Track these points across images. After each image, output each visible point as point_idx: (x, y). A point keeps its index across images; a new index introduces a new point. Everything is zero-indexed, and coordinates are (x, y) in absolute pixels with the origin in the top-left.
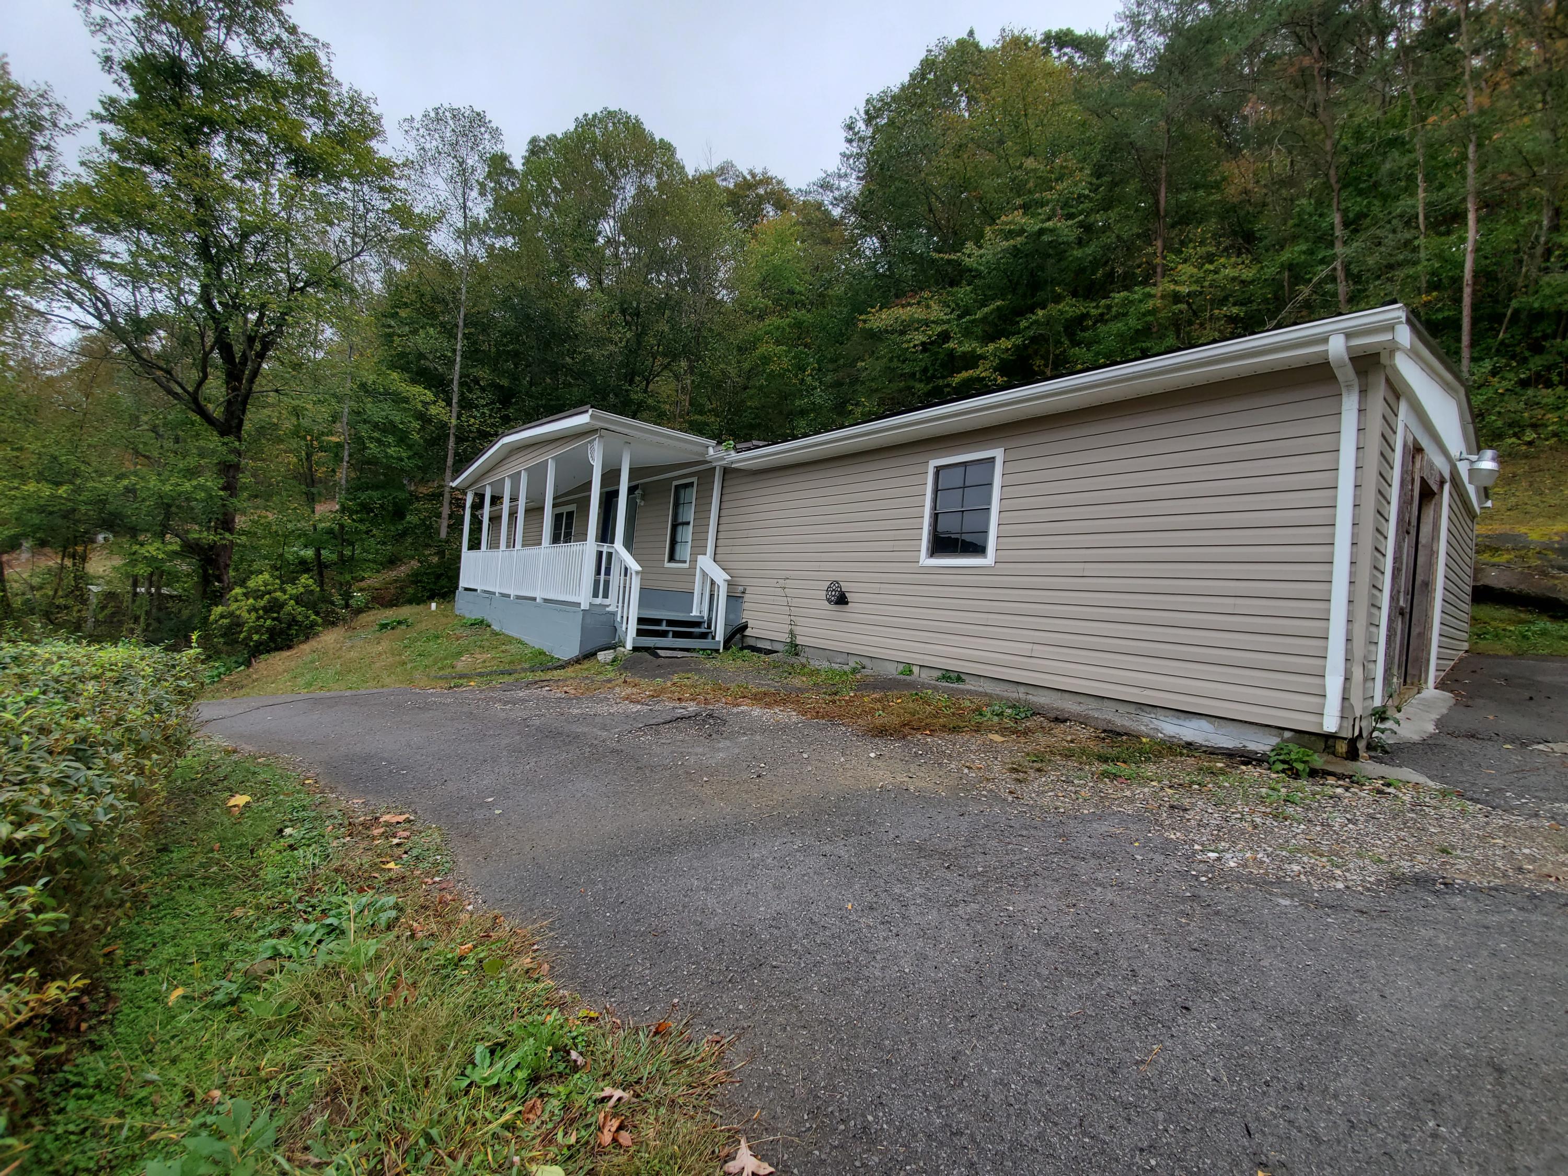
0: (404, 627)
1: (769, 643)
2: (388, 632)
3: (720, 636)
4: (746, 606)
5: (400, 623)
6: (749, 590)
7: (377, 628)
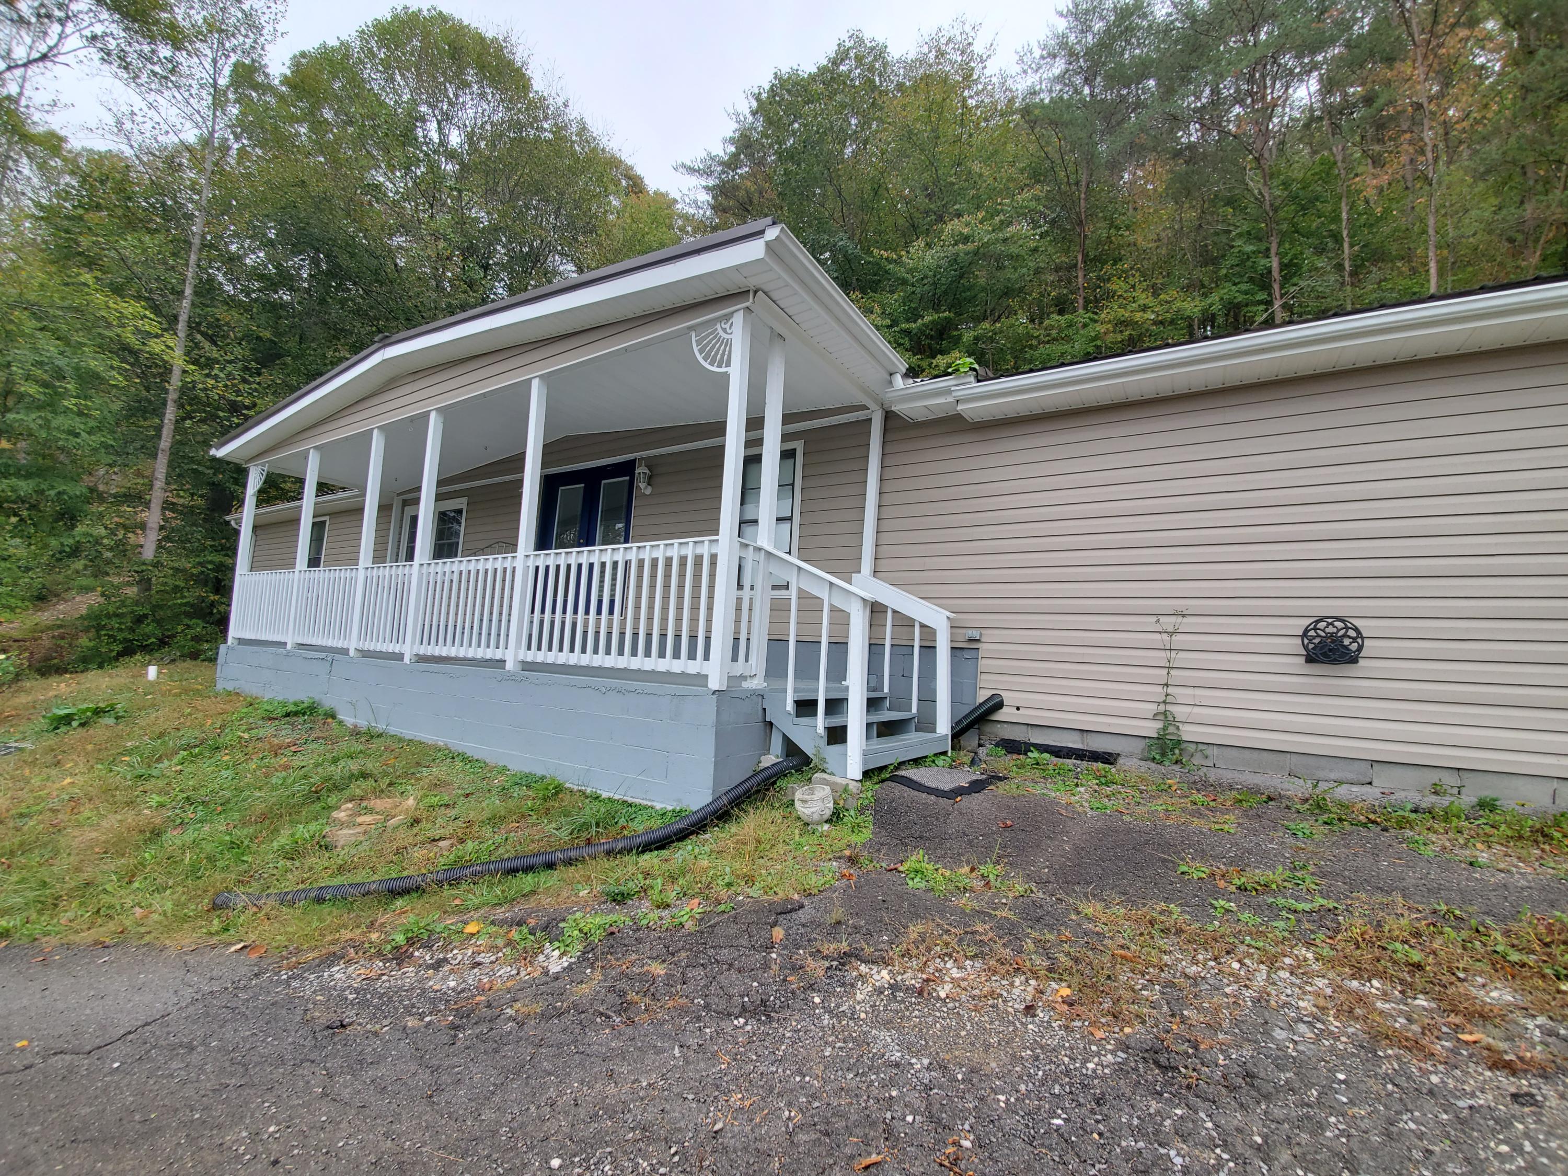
0: (109, 721)
1: (1076, 736)
2: (74, 734)
3: (943, 727)
4: (983, 664)
5: (98, 712)
6: (987, 636)
7: (43, 723)
